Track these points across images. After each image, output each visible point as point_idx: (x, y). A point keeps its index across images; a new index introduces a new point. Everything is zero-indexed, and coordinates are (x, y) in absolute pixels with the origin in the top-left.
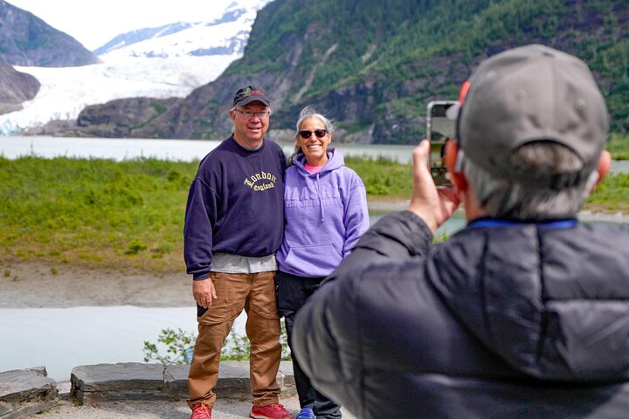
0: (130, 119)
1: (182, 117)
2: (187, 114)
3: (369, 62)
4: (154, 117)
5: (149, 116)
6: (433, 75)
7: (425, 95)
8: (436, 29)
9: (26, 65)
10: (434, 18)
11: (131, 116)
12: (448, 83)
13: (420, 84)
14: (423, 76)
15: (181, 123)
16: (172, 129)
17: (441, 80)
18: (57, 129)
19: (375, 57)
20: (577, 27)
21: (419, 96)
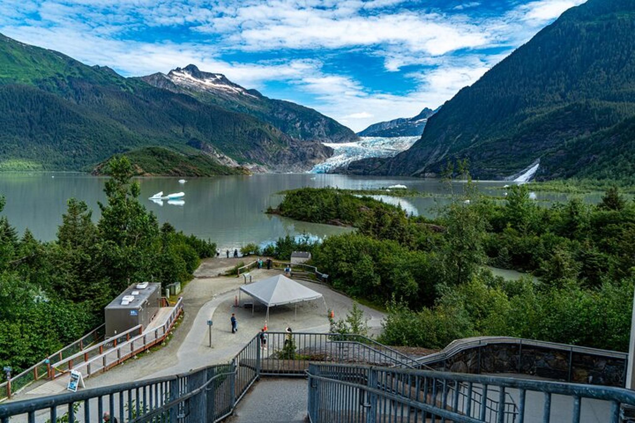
0: (369, 167)
1: (391, 166)
2: (393, 165)
3: (474, 142)
4: (380, 166)
5: (377, 166)
6: (495, 150)
7: (492, 158)
8: (504, 128)
9: (329, 142)
10: (504, 123)
11: (370, 166)
12: (501, 154)
13: (489, 154)
14: (491, 151)
15: (391, 169)
16: (387, 172)
17: (498, 152)
18: (340, 171)
19: (476, 140)
20: (559, 129)
21: (489, 159)
